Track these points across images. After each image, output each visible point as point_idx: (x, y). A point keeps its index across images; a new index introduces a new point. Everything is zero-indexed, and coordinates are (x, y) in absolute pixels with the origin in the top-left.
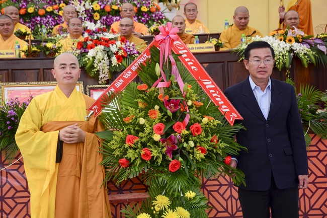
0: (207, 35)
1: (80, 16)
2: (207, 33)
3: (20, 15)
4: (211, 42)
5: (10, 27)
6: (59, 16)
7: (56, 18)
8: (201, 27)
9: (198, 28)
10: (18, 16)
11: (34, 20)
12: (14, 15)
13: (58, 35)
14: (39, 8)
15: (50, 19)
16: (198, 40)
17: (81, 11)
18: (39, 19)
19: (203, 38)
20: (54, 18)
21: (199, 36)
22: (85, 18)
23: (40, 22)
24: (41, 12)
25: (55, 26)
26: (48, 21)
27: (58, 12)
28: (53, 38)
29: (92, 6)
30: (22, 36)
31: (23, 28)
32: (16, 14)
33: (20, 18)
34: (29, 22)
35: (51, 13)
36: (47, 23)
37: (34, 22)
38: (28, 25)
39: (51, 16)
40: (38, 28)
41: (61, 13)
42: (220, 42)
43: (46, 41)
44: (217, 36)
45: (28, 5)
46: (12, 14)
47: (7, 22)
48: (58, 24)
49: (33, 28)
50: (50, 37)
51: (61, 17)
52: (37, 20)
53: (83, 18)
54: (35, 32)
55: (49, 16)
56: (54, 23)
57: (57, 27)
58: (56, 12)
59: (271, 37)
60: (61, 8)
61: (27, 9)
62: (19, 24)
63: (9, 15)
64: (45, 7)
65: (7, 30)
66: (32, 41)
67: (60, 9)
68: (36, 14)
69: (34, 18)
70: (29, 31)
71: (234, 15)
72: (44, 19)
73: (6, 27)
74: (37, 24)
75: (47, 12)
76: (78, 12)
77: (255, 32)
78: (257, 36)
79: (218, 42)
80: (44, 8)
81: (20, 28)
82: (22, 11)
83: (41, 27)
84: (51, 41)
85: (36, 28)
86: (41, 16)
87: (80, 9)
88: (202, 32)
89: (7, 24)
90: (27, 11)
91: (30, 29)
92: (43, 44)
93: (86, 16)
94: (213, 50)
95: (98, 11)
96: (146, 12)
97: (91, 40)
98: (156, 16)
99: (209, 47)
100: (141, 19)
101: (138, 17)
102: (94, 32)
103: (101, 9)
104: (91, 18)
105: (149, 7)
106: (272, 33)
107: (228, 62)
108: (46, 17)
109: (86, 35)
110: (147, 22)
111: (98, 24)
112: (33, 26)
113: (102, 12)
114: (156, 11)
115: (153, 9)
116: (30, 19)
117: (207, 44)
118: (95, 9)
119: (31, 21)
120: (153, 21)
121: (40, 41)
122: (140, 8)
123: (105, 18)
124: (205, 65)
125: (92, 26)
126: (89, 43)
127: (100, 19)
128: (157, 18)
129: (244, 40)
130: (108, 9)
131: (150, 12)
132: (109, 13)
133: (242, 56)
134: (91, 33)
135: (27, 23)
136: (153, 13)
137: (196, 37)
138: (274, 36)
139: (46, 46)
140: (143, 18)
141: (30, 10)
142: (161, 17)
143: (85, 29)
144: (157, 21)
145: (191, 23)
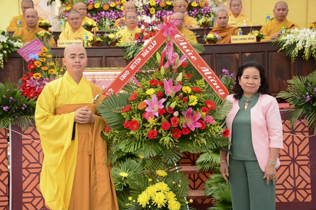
0: (250, 27)
1: (138, 11)
2: (250, 26)
3: (87, 10)
4: (253, 34)
5: (78, 21)
6: (120, 11)
7: (118, 13)
8: (244, 20)
9: (242, 21)
10: (86, 11)
11: (99, 14)
12: (82, 11)
13: (119, 27)
14: (104, 4)
15: (113, 14)
16: (242, 32)
17: (140, 7)
18: (103, 13)
19: (246, 30)
20: (116, 12)
21: (242, 28)
22: (142, 12)
23: (105, 16)
24: (106, 7)
25: (116, 19)
26: (111, 15)
27: (120, 7)
28: (114, 30)
29: (149, 2)
30: (89, 28)
31: (90, 21)
32: (84, 9)
33: (88, 13)
35: (114, 9)
36: (110, 17)
37: (99, 16)
38: (94, 18)
39: (113, 10)
40: (103, 21)
41: (122, 8)
42: (261, 34)
43: (108, 33)
44: (258, 28)
45: (95, 2)
46: (80, 9)
47: (76, 16)
48: (119, 17)
49: (98, 21)
50: (112, 29)
51: (122, 11)
52: (102, 14)
53: (141, 13)
54: (100, 25)
55: (112, 11)
56: (116, 17)
57: (119, 20)
58: (118, 7)
59: (309, 29)
60: (122, 4)
61: (94, 5)
62: (86, 17)
63: (78, 11)
64: (109, 3)
65: (76, 23)
66: (97, 33)
67: (121, 5)
68: (101, 9)
69: (99, 12)
70: (95, 24)
71: (274, 8)
72: (108, 13)
73: (75, 21)
74: (102, 17)
75: (110, 7)
76: (137, 7)
77: (293, 25)
78: (296, 28)
79: (260, 34)
80: (108, 4)
81: (87, 22)
82: (90, 7)
83: (105, 20)
84: (113, 32)
85: (101, 21)
86: (105, 11)
87: (139, 4)
88: (245, 25)
89: (77, 18)
90: (94, 7)
91: (96, 22)
92: (106, 35)
93: (143, 10)
94: (255, 41)
95: (154, 7)
96: (195, 7)
97: (147, 32)
98: (204, 10)
99: (251, 38)
100: (191, 13)
101: (188, 11)
102: (150, 25)
103: (156, 4)
104: (148, 13)
105: (199, 3)
106: (309, 25)
107: (268, 52)
108: (109, 12)
109: (143, 27)
110: (196, 16)
111: (154, 18)
112: (99, 19)
113: (158, 7)
114: (205, 6)
115: (202, 5)
116: (96, 13)
117: (249, 36)
118: (152, 5)
119: (97, 15)
120: (202, 15)
121: (104, 33)
122: (190, 4)
123: (159, 12)
124: (247, 54)
125: (148, 20)
126: (145, 34)
127: (156, 13)
128: (205, 12)
129: (283, 32)
130: (162, 5)
131: (199, 7)
132: (163, 8)
133: (282, 46)
134: (147, 25)
135: (94, 16)
136: (202, 8)
137: (240, 29)
138: (311, 28)
139: (108, 37)
140: (193, 13)
141: (97, 6)
142: (209, 11)
143: (142, 22)
144: (206, 14)
145: (236, 17)
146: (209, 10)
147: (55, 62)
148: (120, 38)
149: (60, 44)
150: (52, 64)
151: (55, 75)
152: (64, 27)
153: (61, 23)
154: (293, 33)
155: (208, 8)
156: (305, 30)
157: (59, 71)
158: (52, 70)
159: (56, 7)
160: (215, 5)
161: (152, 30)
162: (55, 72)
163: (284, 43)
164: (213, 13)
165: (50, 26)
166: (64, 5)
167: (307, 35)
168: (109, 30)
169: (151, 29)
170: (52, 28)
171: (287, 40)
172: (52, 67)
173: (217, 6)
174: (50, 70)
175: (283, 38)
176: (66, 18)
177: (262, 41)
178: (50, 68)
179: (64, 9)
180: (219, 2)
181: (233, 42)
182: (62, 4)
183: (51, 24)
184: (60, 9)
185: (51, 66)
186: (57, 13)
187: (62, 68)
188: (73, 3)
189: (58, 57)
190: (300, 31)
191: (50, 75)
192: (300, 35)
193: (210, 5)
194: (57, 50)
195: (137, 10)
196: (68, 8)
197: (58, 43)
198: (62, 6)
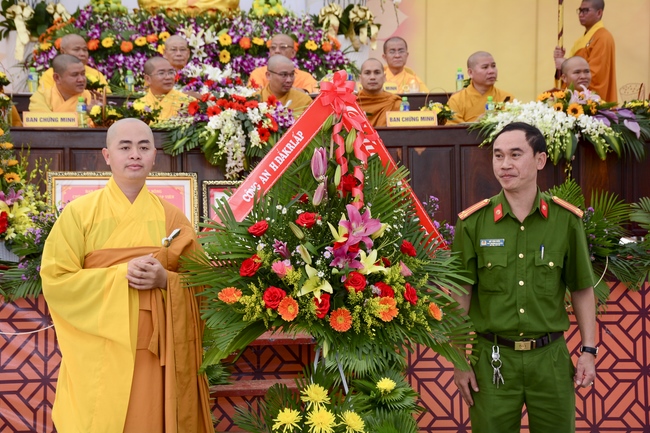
0: (424, 96)
1: (195, 56)
2: (423, 92)
4: (431, 109)
8: (413, 81)
9: (408, 83)
11: (112, 60)
14: (123, 39)
15: (142, 60)
16: (408, 104)
17: (198, 47)
18: (121, 58)
19: (417, 101)
21: (409, 96)
22: (204, 58)
23: (124, 65)
24: (126, 46)
26: (138, 63)
27: (157, 47)
29: (217, 38)
31: (93, 75)
34: (104, 64)
35: (144, 50)
36: (135, 66)
37: (112, 64)
38: (101, 68)
39: (142, 54)
40: (120, 76)
41: (160, 49)
42: (447, 109)
44: (443, 98)
45: (103, 34)
49: (110, 74)
52: (117, 61)
53: (201, 60)
54: (115, 82)
55: (139, 55)
58: (152, 46)
59: (540, 103)
60: (161, 40)
61: (101, 41)
64: (133, 37)
65: (81, 84)
66: (109, 98)
67: (159, 42)
68: (116, 50)
69: (113, 56)
70: (103, 80)
72: (131, 59)
74: (117, 67)
75: (136, 47)
76: (191, 48)
77: (508, 99)
78: (515, 101)
79: (444, 109)
80: (131, 40)
82: (93, 45)
83: (125, 73)
85: (116, 75)
86: (125, 54)
87: (195, 42)
88: (414, 91)
90: (100, 44)
91: (105, 77)
92: (127, 104)
93: (205, 55)
94: (434, 123)
95: (227, 48)
96: (313, 52)
97: (214, 99)
98: (332, 59)
99: (427, 117)
100: (305, 63)
101: (299, 59)
102: (219, 85)
103: (233, 43)
104: (215, 60)
105: (320, 42)
106: (542, 96)
107: (462, 146)
108: (134, 56)
109: (205, 90)
110: (314, 70)
111: (228, 72)
112: (110, 70)
113: (236, 48)
114: (332, 50)
115: (328, 46)
116: (106, 58)
117: (423, 112)
118: (223, 43)
119: (108, 62)
120: (327, 67)
121: (123, 99)
122: (303, 44)
123: (239, 59)
124: (419, 151)
125: (215, 74)
126: (211, 104)
127: (231, 61)
128: (334, 62)
129: (491, 107)
130: (245, 43)
131: (321, 51)
132: (247, 51)
133: (488, 136)
134: (214, 86)
135: (100, 64)
136: (327, 53)
137: (405, 99)
138: (545, 101)
139: (132, 108)
140: (308, 62)
141: (107, 42)
142: (341, 61)
143: (204, 79)
144: (334, 67)
145: (396, 74)
146: (341, 58)
147: (18, 159)
148: (159, 111)
149: (27, 120)
150: (13, 162)
151: (18, 186)
152: (36, 84)
153: (30, 77)
154: (509, 110)
155: (340, 54)
156: (533, 104)
157: (26, 177)
158: (13, 174)
159: (18, 43)
160: (352, 49)
161: (226, 95)
162: (18, 178)
163: (492, 130)
164: (348, 64)
165: (7, 83)
166: (35, 39)
167: (536, 114)
168: (134, 93)
169: (222, 95)
170: (9, 86)
171: (497, 123)
172: (12, 169)
173: (357, 50)
174: (8, 175)
175: (490, 119)
176: (40, 67)
177: (449, 123)
178: (8, 172)
179: (36, 47)
180: (362, 43)
181: (391, 124)
182: (30, 36)
183: (8, 78)
184: (26, 46)
185: (11, 167)
186: (20, 57)
187: (35, 171)
188: (54, 34)
189: (26, 149)
190: (524, 106)
191: (8, 184)
192: (523, 114)
193: (342, 49)
194: (23, 133)
195: (191, 54)
196: (45, 46)
197: (24, 119)
198: (31, 41)
